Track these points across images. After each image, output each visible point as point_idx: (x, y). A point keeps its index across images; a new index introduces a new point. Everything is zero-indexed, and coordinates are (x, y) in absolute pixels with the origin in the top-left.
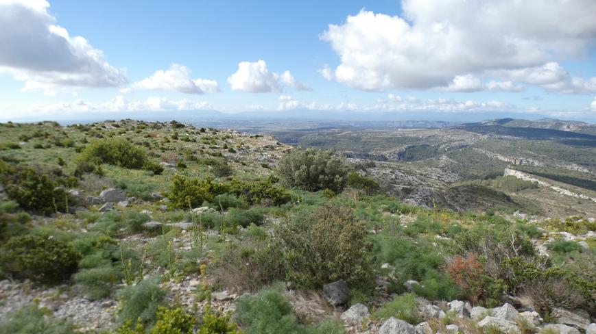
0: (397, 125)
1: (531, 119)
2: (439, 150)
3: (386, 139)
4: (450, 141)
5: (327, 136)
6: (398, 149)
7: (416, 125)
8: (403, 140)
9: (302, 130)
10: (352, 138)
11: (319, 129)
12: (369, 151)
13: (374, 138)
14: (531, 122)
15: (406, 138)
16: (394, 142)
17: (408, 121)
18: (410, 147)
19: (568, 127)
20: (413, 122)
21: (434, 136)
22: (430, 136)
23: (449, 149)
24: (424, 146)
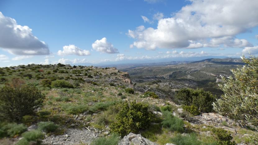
0: (168, 64)
1: (221, 58)
2: (186, 73)
3: (163, 70)
4: (190, 69)
5: (138, 70)
6: (169, 74)
7: (175, 63)
8: (170, 70)
9: (127, 69)
10: (149, 71)
11: (134, 67)
12: (157, 75)
13: (158, 70)
14: (221, 60)
15: (171, 69)
16: (167, 71)
17: (171, 62)
18: (174, 73)
19: (236, 61)
21: (183, 67)
22: (181, 68)
23: (190, 72)
24: (180, 72)
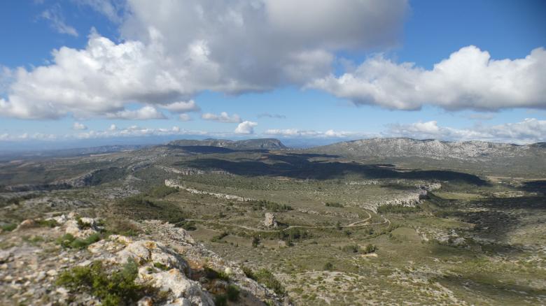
0: (90, 151)
2: (127, 171)
3: (73, 166)
4: (137, 162)
6: (84, 176)
7: (110, 150)
8: (93, 165)
10: (32, 170)
12: (52, 181)
13: (60, 167)
16: (81, 169)
18: (97, 172)
20: (107, 147)
21: (123, 158)
22: (118, 160)
23: (135, 169)
24: (112, 169)
